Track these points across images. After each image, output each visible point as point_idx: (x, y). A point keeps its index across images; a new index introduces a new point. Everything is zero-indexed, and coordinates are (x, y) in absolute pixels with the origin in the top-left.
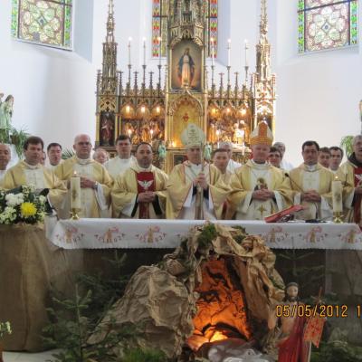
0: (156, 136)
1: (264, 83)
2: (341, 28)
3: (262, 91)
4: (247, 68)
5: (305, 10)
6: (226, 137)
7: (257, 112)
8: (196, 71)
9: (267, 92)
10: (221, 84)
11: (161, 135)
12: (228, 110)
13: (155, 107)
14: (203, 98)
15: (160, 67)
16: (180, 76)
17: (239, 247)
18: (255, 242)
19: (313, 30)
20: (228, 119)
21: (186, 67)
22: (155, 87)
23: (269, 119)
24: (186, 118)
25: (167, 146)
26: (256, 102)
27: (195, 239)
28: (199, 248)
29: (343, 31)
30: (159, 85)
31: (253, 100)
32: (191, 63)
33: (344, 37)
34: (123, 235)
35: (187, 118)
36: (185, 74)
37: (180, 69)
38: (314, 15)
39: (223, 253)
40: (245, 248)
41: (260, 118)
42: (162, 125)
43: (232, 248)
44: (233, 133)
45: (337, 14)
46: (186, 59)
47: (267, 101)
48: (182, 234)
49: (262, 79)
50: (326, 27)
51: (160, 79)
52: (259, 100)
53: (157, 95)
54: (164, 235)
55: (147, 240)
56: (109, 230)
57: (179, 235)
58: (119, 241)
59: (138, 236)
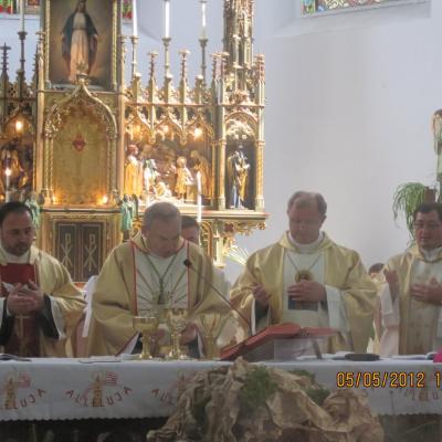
0: (15, 181)
1: (240, 74)
3: (237, 91)
4: (204, 43)
6: (162, 184)
7: (225, 133)
8: (100, 47)
9: (246, 92)
10: (152, 74)
11: (25, 180)
13: (13, 120)
14: (116, 104)
15: (22, 35)
17: (322, 413)
18: (352, 403)
20: (165, 148)
21: (78, 37)
22: (13, 79)
23: (250, 148)
24: (78, 143)
25: (41, 202)
26: (224, 112)
27: (230, 398)
28: (240, 416)
30: (21, 74)
31: (218, 109)
32: (89, 29)
34: (40, 391)
35: (83, 144)
36: (78, 53)
37: (68, 42)
39: (291, 425)
40: (332, 414)
41: (232, 147)
42: (27, 159)
43: (309, 417)
44: (176, 176)
46: (80, 19)
47: (248, 112)
48: (164, 389)
49: (237, 66)
51: (23, 61)
52: (229, 109)
53: (17, 95)
54: (126, 390)
55: (89, 402)
56: (11, 382)
57: (156, 391)
58: (30, 406)
59: (71, 393)
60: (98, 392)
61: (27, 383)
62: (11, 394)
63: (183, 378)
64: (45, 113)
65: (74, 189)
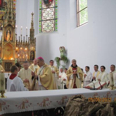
2: (52, 27)
4: (27, 36)
5: (42, 21)
8: (12, 36)
10: (19, 40)
12: (21, 48)
14: (14, 44)
16: (7, 37)
19: (44, 27)
20: (21, 51)
24: (8, 50)
25: (3, 59)
29: (53, 27)
33: (53, 29)
34: (31, 104)
38: (44, 22)
44: (23, 55)
45: (51, 23)
46: (9, 31)
50: (48, 26)
54: (51, 102)
55: (42, 105)
56: (23, 102)
57: (57, 101)
58: (28, 107)
59: (38, 103)
60: (44, 103)
61: (28, 102)
62: (24, 105)
63: (63, 98)
64: (3, 45)
65: (7, 57)
